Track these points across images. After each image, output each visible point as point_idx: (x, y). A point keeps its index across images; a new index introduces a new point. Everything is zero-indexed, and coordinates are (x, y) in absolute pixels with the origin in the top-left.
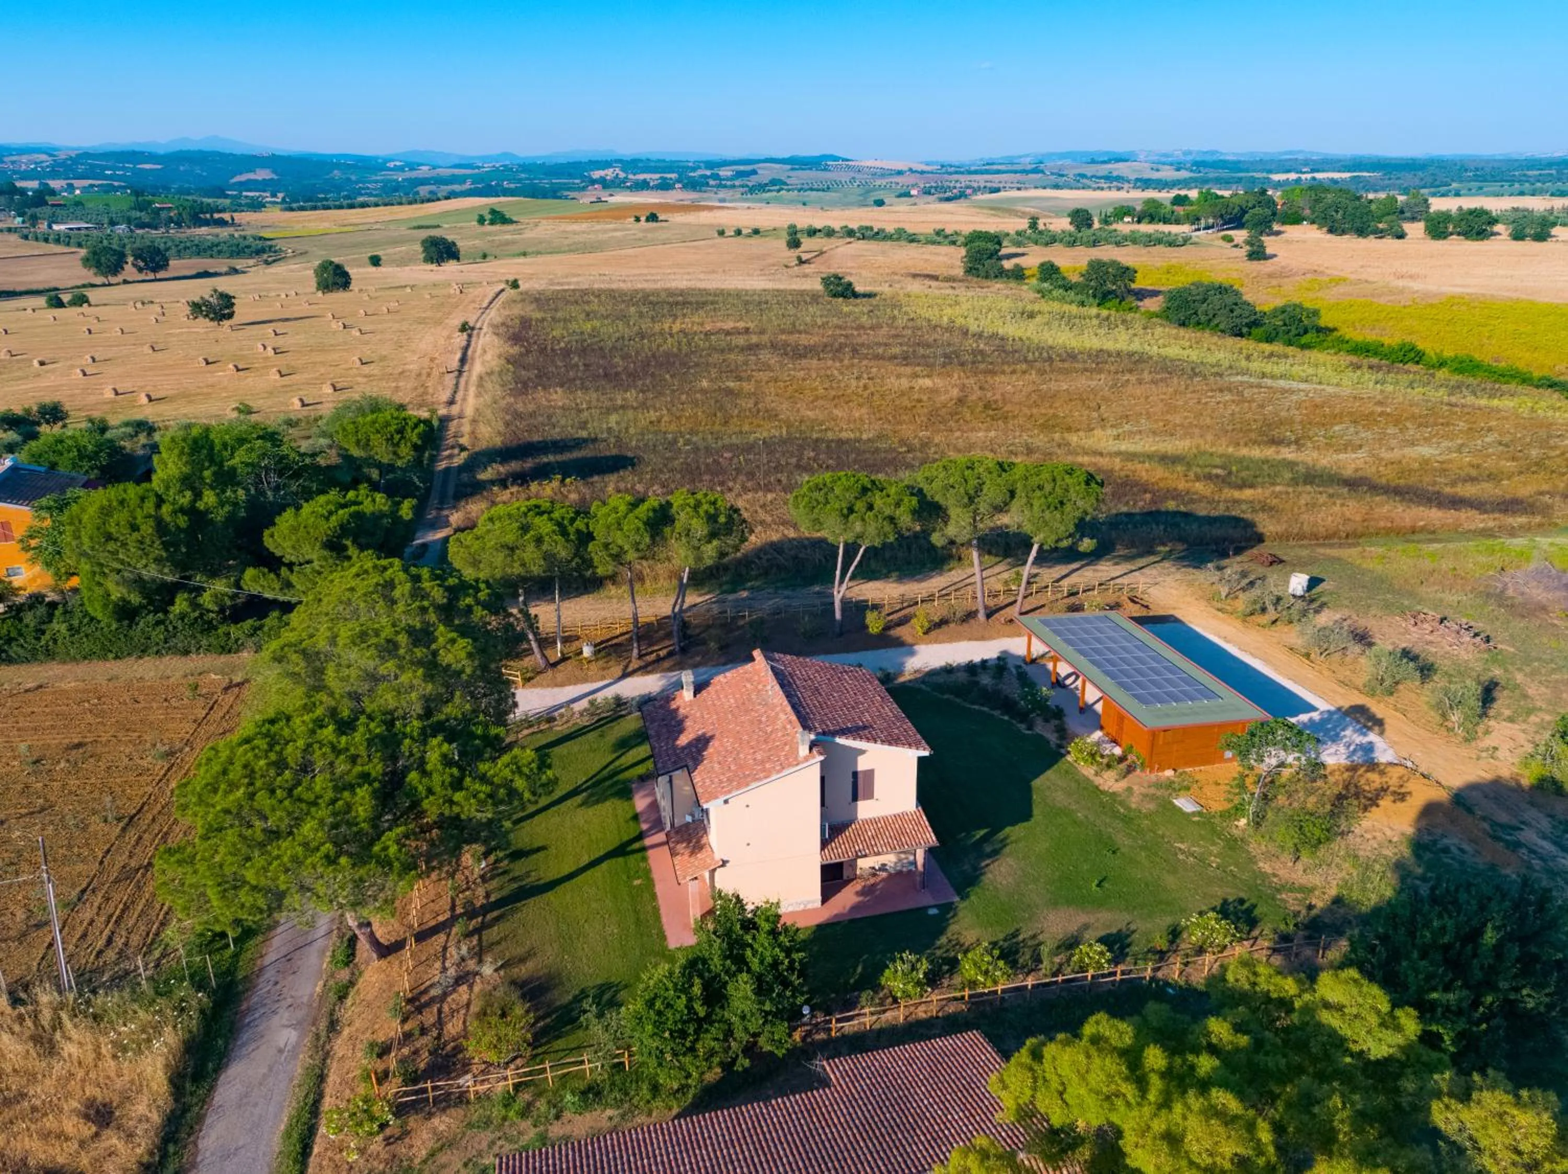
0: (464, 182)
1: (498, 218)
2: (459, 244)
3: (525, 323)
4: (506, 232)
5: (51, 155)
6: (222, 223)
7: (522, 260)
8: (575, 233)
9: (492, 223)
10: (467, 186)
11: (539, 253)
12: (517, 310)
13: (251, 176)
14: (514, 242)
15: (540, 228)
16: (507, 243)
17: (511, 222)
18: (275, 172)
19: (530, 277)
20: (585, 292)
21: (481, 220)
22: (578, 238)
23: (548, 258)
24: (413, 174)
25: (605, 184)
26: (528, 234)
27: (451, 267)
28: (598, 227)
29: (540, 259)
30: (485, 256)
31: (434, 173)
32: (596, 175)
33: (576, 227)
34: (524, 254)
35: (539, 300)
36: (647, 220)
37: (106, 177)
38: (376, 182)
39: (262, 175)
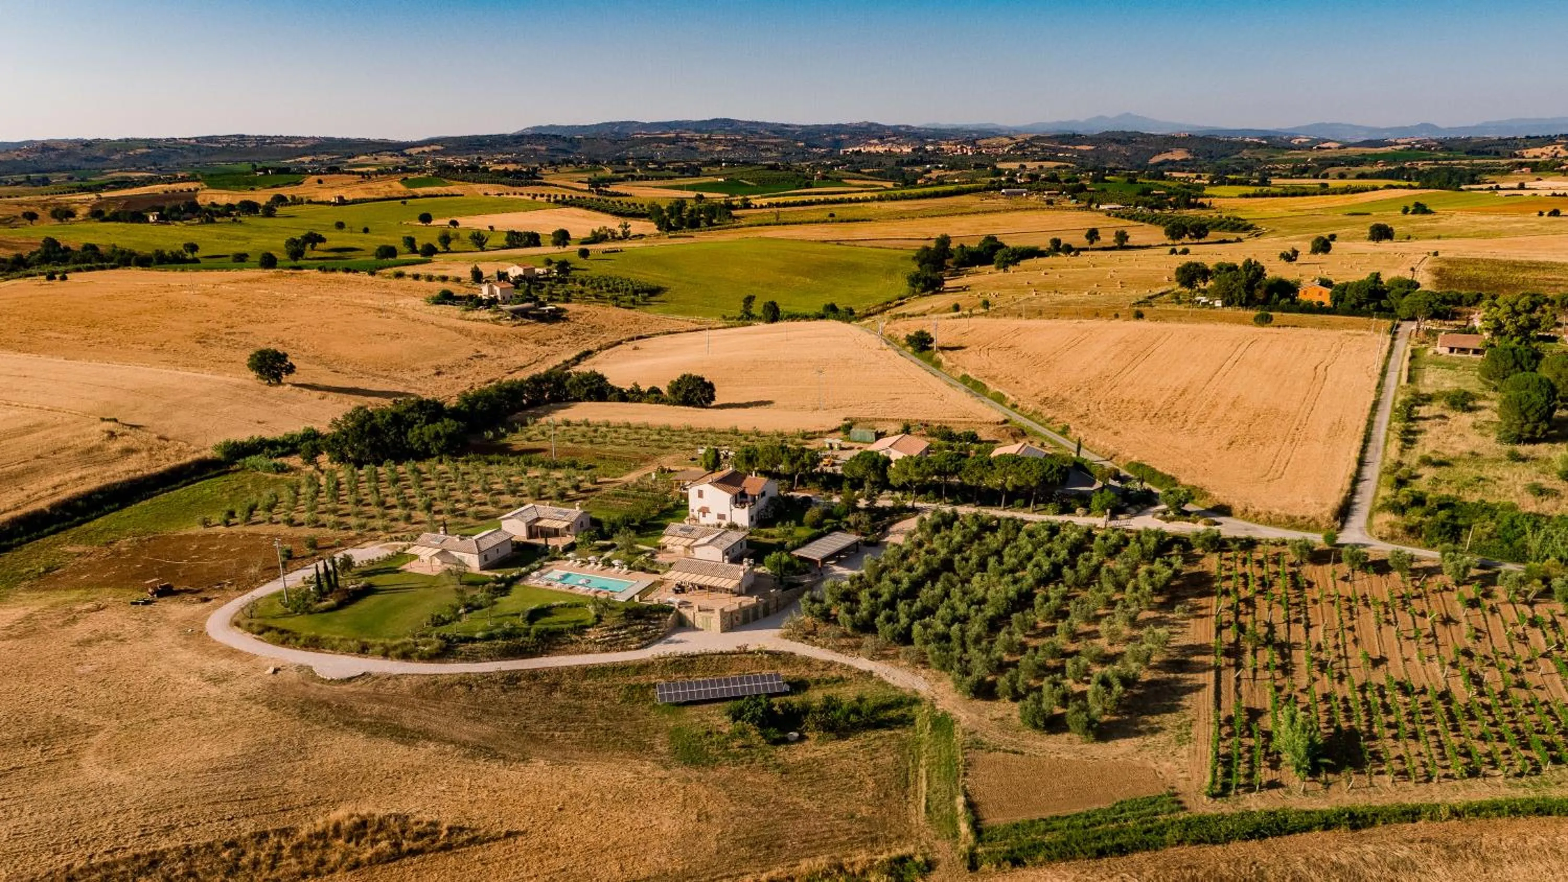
0: (1376, 163)
1: (1421, 209)
2: (1395, 229)
3: (1442, 270)
4: (1423, 221)
5: (1012, 139)
6: (1202, 206)
7: (1437, 241)
8: (1483, 223)
9: (1414, 213)
10: (1379, 168)
11: (1449, 237)
12: (1438, 265)
13: (1169, 156)
14: (1431, 229)
15: (1454, 218)
16: (1426, 229)
17: (1430, 212)
18: (1189, 152)
19: (1444, 251)
20: (1477, 260)
21: (1405, 211)
22: (1486, 227)
23: (1457, 240)
24: (1321, 154)
25: (1536, 168)
26: (1444, 223)
27: (1385, 244)
28: (1504, 219)
29: (1450, 241)
30: (1409, 238)
31: (1344, 152)
32: (1531, 154)
33: (1485, 218)
34: (1439, 237)
35: (1449, 261)
36: (1550, 215)
37: (1060, 160)
38: (1286, 161)
39: (1178, 155)
